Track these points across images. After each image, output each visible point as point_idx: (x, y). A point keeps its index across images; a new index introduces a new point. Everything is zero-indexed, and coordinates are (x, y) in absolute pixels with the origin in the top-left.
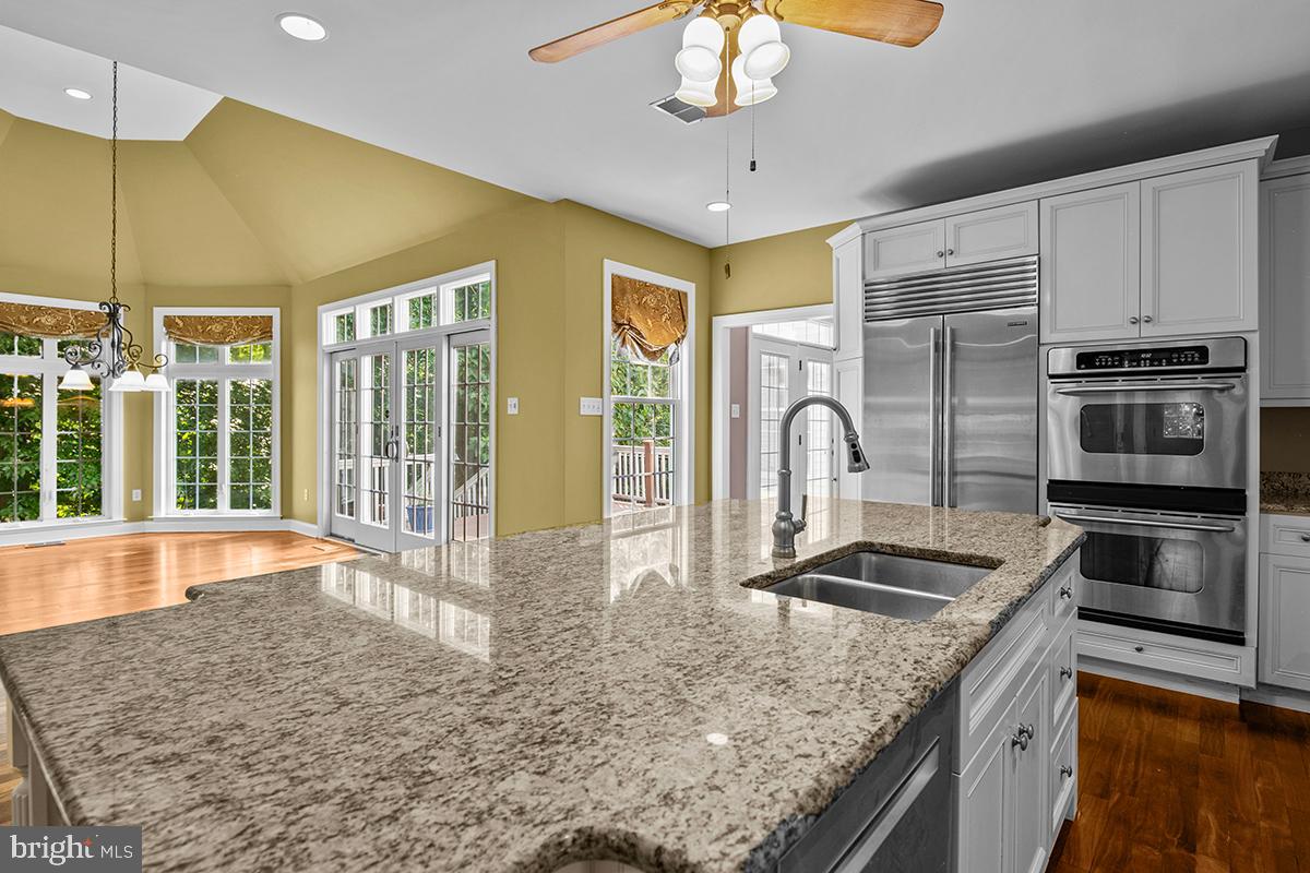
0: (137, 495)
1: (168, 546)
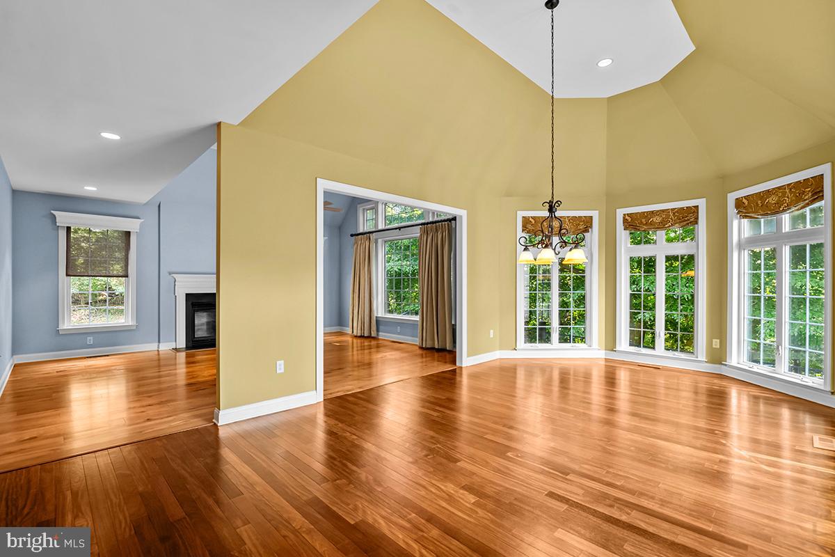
0: (716, 343)
1: (739, 394)
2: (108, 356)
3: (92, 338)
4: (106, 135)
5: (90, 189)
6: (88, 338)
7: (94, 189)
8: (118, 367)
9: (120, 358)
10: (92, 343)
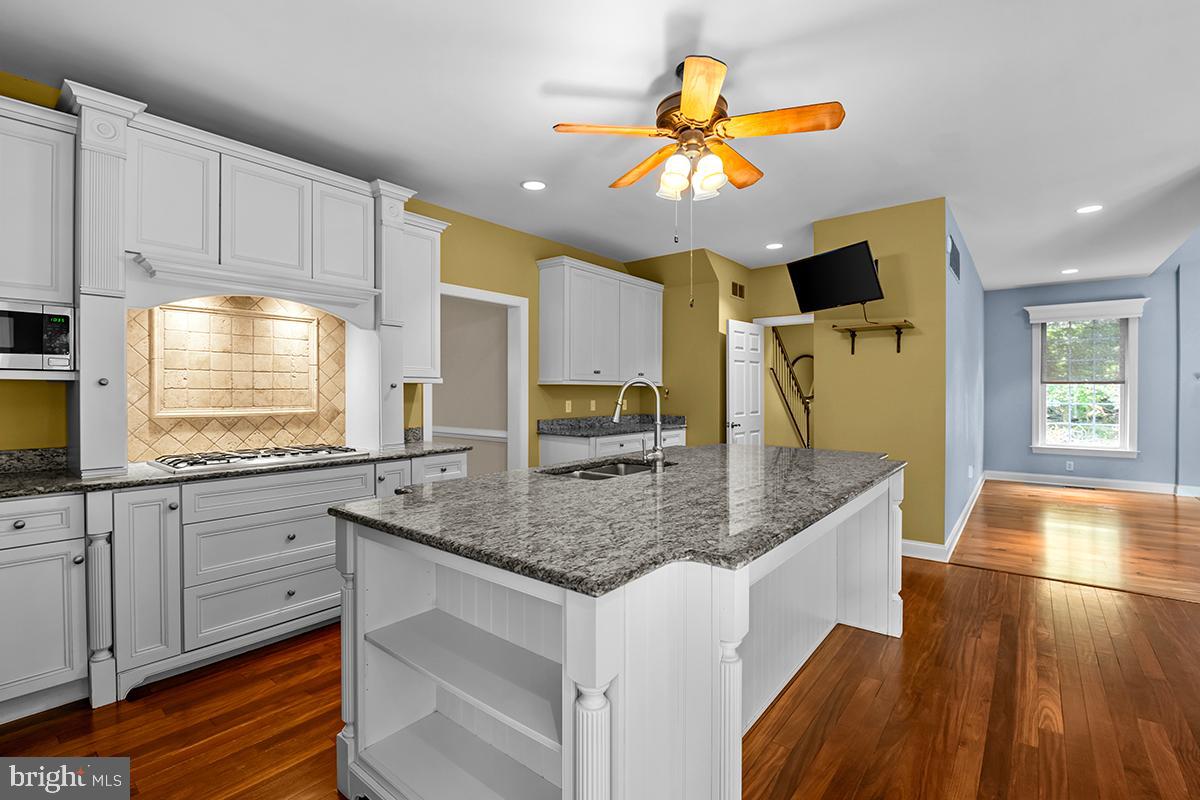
2: (1093, 489)
3: (1072, 463)
4: (1083, 210)
5: (1070, 272)
6: (1068, 462)
7: (1076, 271)
8: (1106, 506)
9: (1109, 495)
10: (1072, 469)
